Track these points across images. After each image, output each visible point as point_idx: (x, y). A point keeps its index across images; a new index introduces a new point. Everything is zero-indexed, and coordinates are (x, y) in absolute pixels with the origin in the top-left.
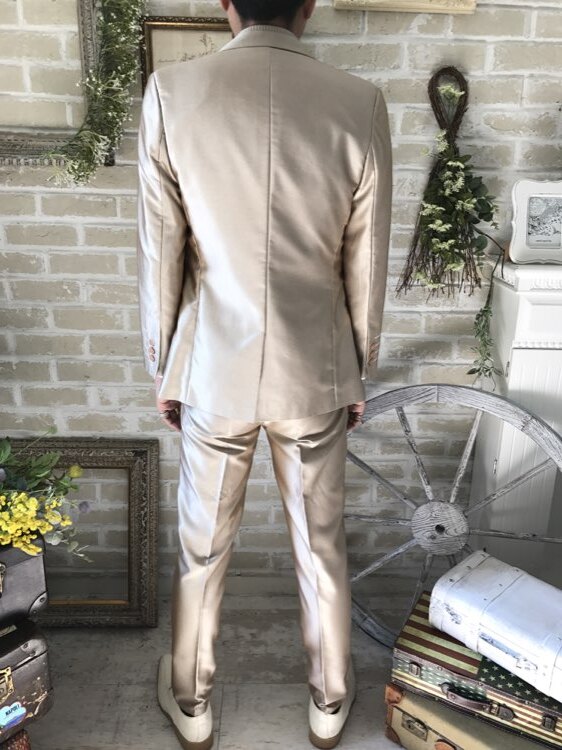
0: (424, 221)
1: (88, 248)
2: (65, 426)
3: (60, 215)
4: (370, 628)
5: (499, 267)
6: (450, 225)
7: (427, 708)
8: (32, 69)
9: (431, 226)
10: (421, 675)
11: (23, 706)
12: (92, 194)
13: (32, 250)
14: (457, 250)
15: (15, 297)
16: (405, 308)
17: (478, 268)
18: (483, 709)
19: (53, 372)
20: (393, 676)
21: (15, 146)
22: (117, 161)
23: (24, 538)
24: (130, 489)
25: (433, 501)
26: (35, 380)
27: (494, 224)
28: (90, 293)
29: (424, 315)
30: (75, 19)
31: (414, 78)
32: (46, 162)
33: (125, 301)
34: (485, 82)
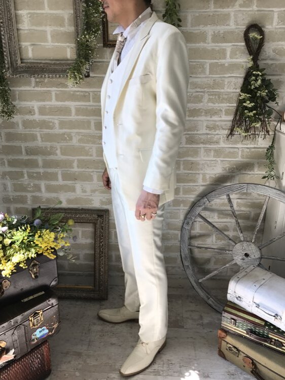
0: (241, 102)
1: (76, 117)
2: (66, 203)
3: (64, 102)
4: (211, 303)
5: (279, 124)
6: (254, 104)
7: (239, 341)
8: (51, 31)
9: (244, 104)
10: (236, 325)
11: (47, 329)
12: (79, 91)
13: (51, 118)
14: (257, 116)
15: (42, 141)
16: (231, 146)
17: (268, 125)
18: (267, 342)
19: (60, 177)
20: (222, 325)
21: (43, 69)
22: (91, 75)
23: (48, 251)
24: (95, 233)
25: (244, 241)
26: (51, 180)
27: (277, 103)
28: (78, 139)
29: (240, 149)
30: (72, 7)
31: (236, 30)
32: (58, 76)
33: (94, 143)
34: (273, 31)
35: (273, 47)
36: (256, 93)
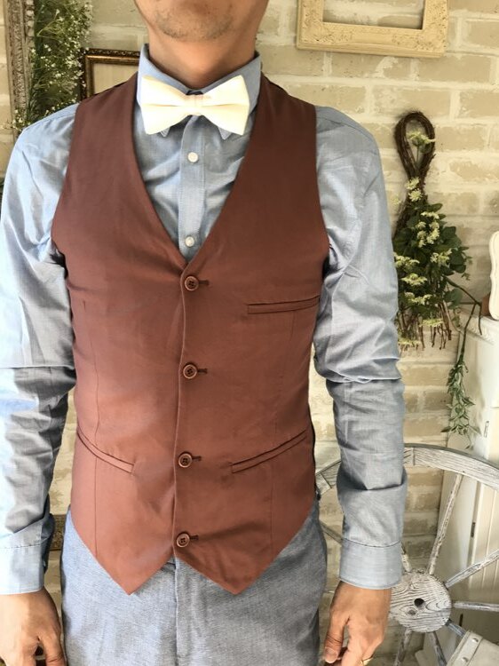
6: (426, 279)
9: (405, 279)
25: (411, 572)
31: (380, 124)
34: (450, 129)
35: (451, 161)
36: (429, 256)
